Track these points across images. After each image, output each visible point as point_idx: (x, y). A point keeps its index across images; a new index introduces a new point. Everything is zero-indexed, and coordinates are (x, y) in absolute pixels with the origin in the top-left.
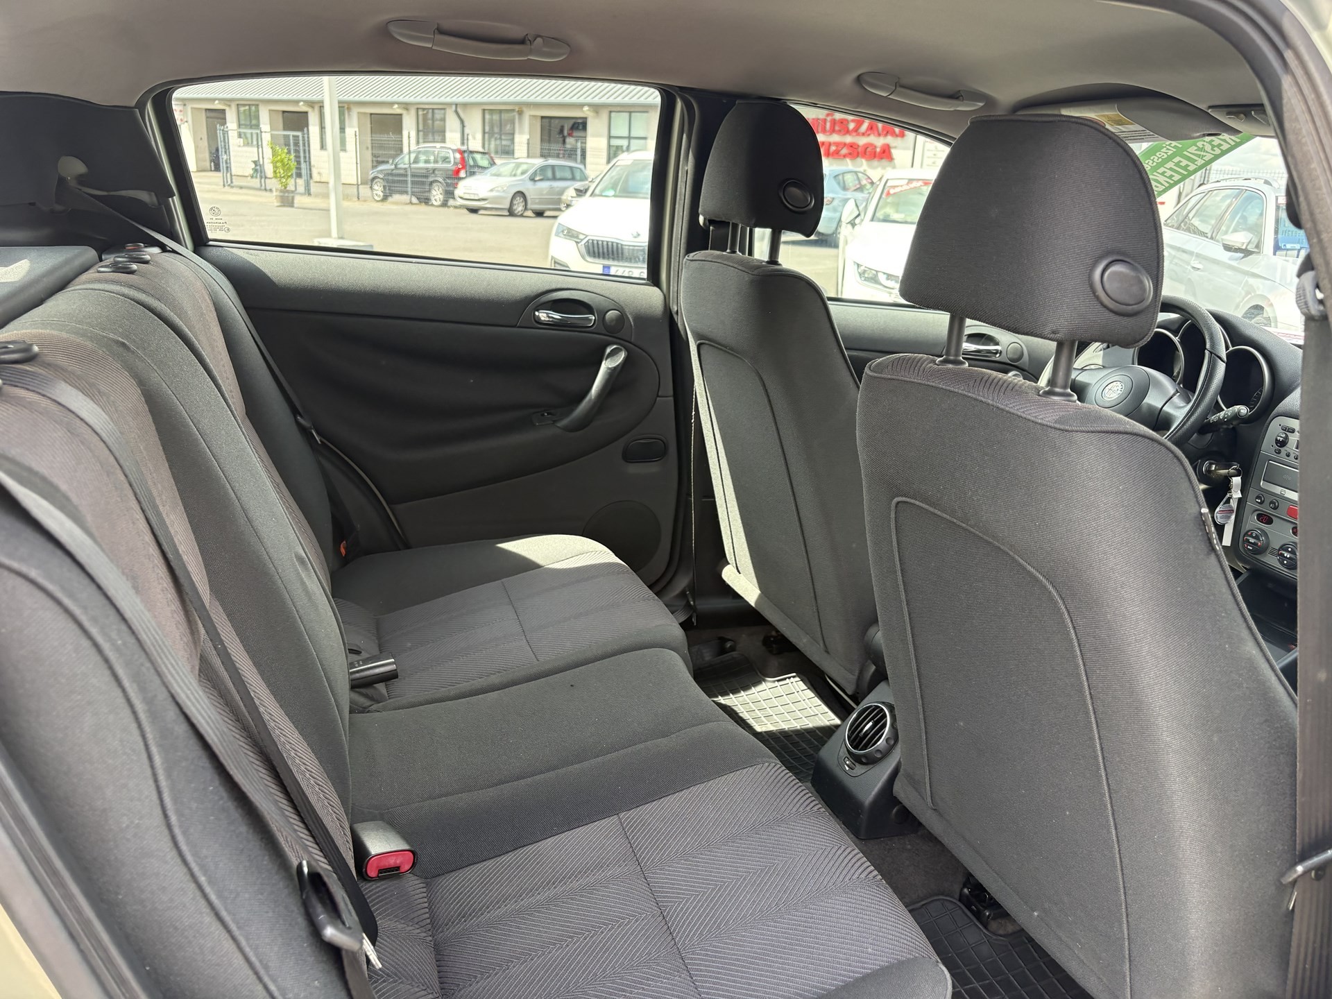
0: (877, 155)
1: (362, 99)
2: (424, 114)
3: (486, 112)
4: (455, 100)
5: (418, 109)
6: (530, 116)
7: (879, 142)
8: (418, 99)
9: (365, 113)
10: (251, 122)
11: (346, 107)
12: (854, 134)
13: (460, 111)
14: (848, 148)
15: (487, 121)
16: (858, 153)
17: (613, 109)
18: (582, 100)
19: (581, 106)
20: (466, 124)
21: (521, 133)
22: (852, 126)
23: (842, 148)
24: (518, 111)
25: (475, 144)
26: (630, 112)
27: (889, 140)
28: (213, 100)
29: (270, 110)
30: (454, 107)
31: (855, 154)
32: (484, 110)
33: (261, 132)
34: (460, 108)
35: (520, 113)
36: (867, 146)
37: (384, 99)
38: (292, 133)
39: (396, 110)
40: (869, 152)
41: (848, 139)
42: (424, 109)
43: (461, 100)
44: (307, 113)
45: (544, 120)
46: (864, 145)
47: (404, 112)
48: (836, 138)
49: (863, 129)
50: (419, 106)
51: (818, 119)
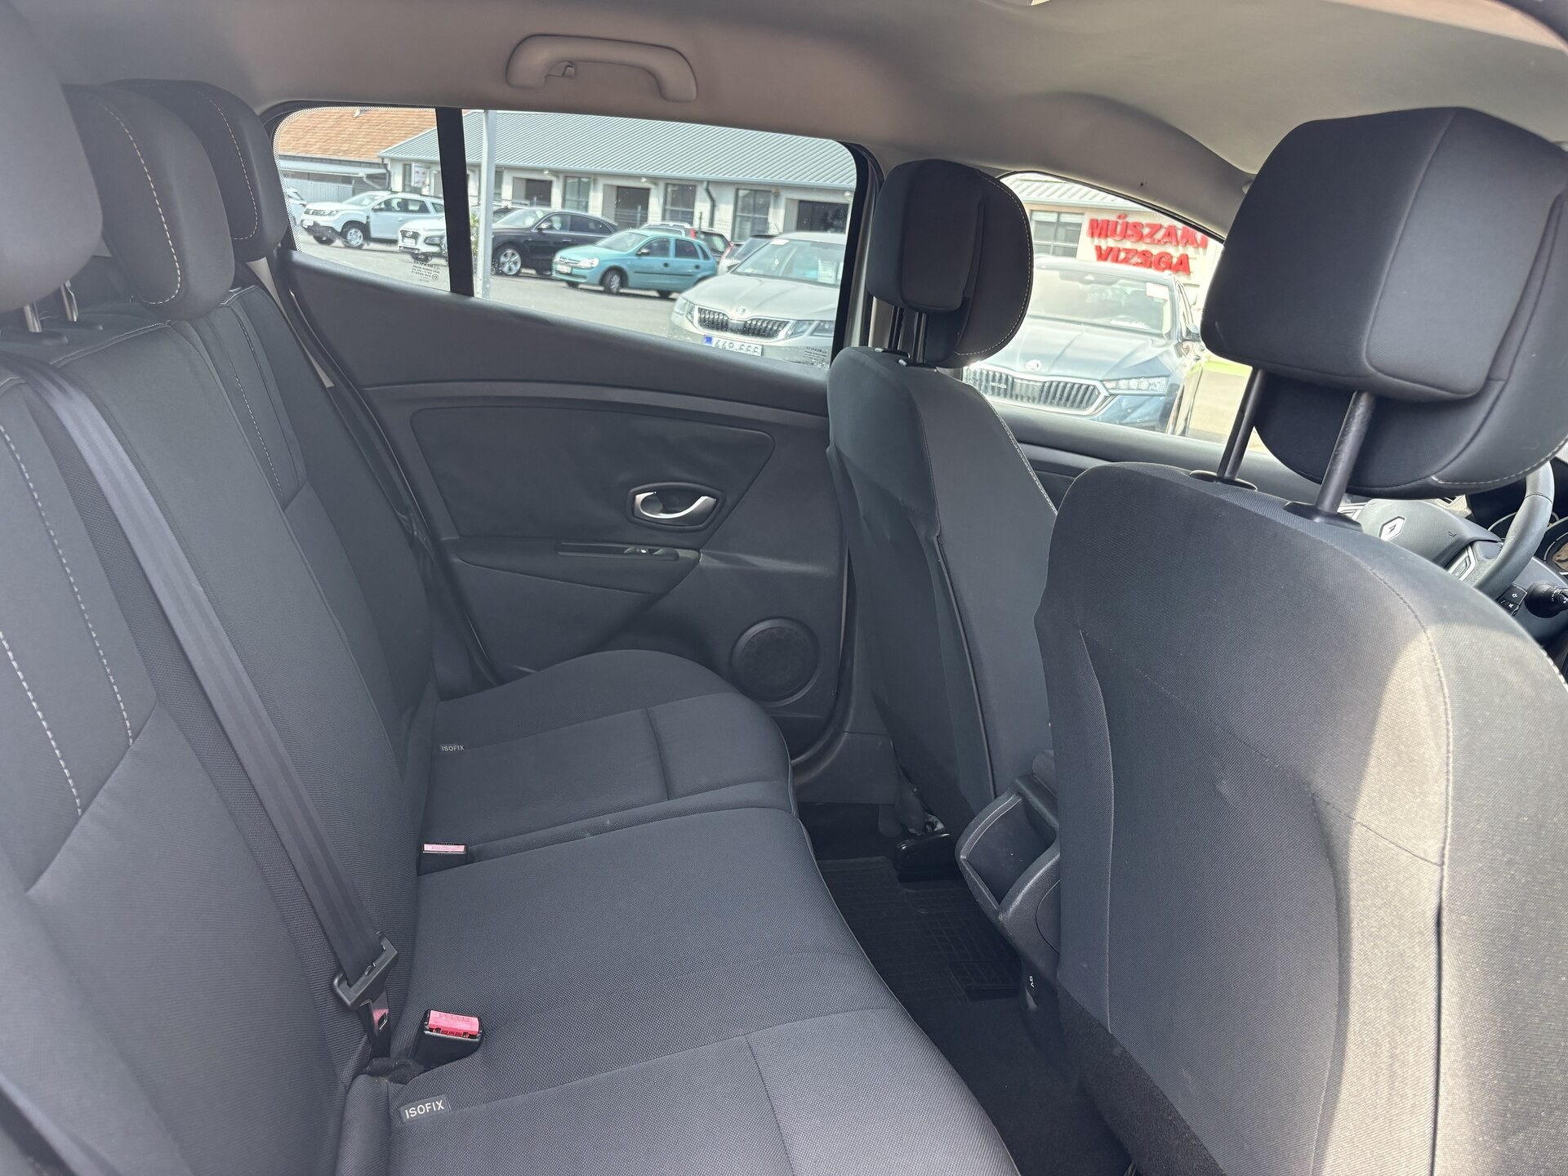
0: (1173, 266)
1: (610, 169)
2: (673, 191)
3: (740, 191)
4: (708, 176)
5: (667, 184)
6: (788, 199)
7: (1175, 252)
8: (668, 174)
9: (612, 186)
11: (592, 180)
12: (1148, 240)
13: (711, 188)
15: (739, 202)
16: (1151, 263)
19: (840, 191)
20: (717, 204)
21: (776, 217)
22: (1146, 231)
23: (1134, 256)
24: (775, 193)
25: (723, 227)
27: (1190, 251)
29: (514, 178)
30: (705, 183)
31: (1148, 264)
32: (738, 190)
34: (713, 186)
35: (777, 195)
36: (1161, 256)
37: (633, 171)
39: (643, 183)
40: (1164, 262)
41: (1142, 247)
42: (674, 185)
43: (714, 177)
44: (551, 182)
45: (802, 204)
46: (1159, 254)
47: (652, 186)
48: (1128, 244)
49: (1159, 235)
50: (668, 181)
51: (1108, 221)
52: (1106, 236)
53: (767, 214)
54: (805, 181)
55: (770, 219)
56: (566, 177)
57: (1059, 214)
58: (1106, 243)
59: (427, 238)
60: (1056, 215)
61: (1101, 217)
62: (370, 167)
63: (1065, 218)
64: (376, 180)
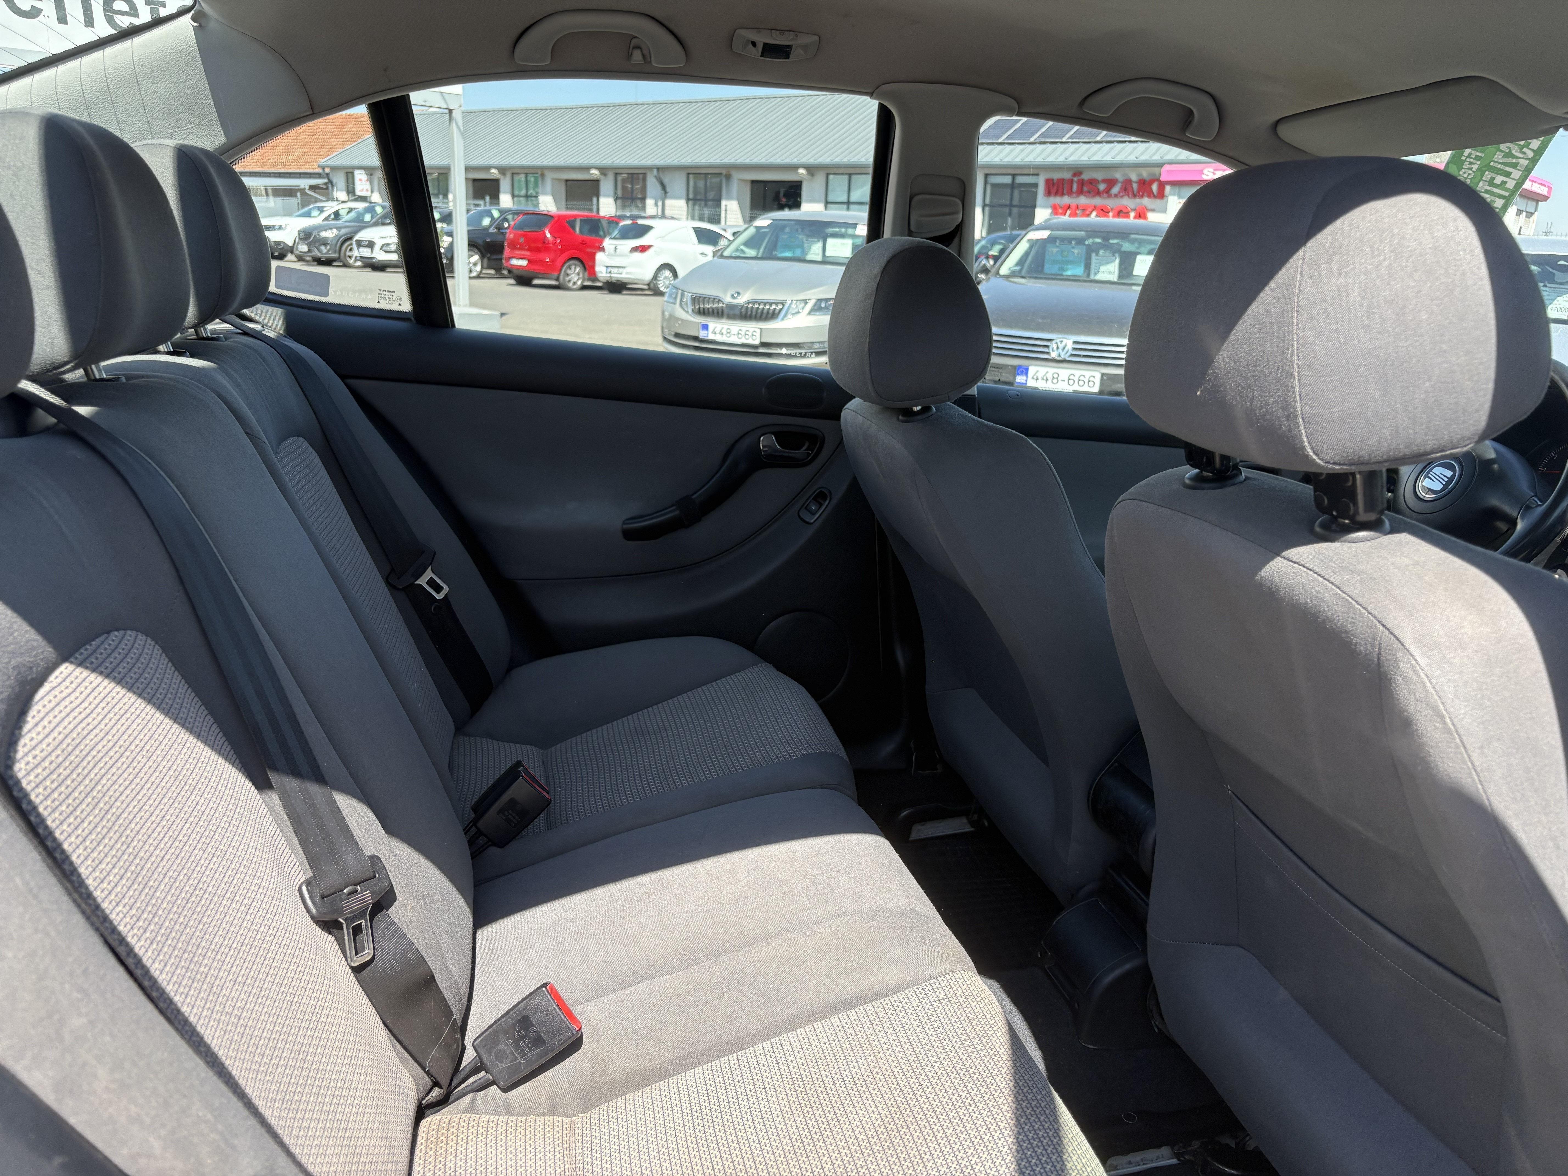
1: (556, 163)
2: (623, 181)
3: (691, 176)
4: (657, 163)
5: (616, 174)
6: (739, 181)
7: (1133, 205)
8: (617, 163)
9: (559, 180)
11: (540, 172)
12: (1105, 195)
13: (661, 175)
15: (691, 187)
17: (829, 171)
18: (795, 161)
19: (794, 168)
20: (668, 189)
21: (729, 198)
22: (1102, 187)
23: (1091, 213)
24: (726, 175)
26: (850, 175)
27: (1147, 202)
30: (655, 171)
32: (688, 174)
34: (663, 173)
35: (728, 177)
37: (581, 163)
39: (594, 175)
41: (1099, 202)
42: (623, 174)
43: (663, 163)
44: (498, 180)
45: (753, 185)
47: (602, 177)
49: (1115, 190)
50: (618, 171)
51: (1063, 180)
52: (1062, 194)
56: (513, 174)
57: (1014, 176)
58: (1062, 201)
59: (383, 245)
60: (1010, 177)
61: (1056, 176)
62: (310, 178)
63: (1020, 180)
64: (317, 191)
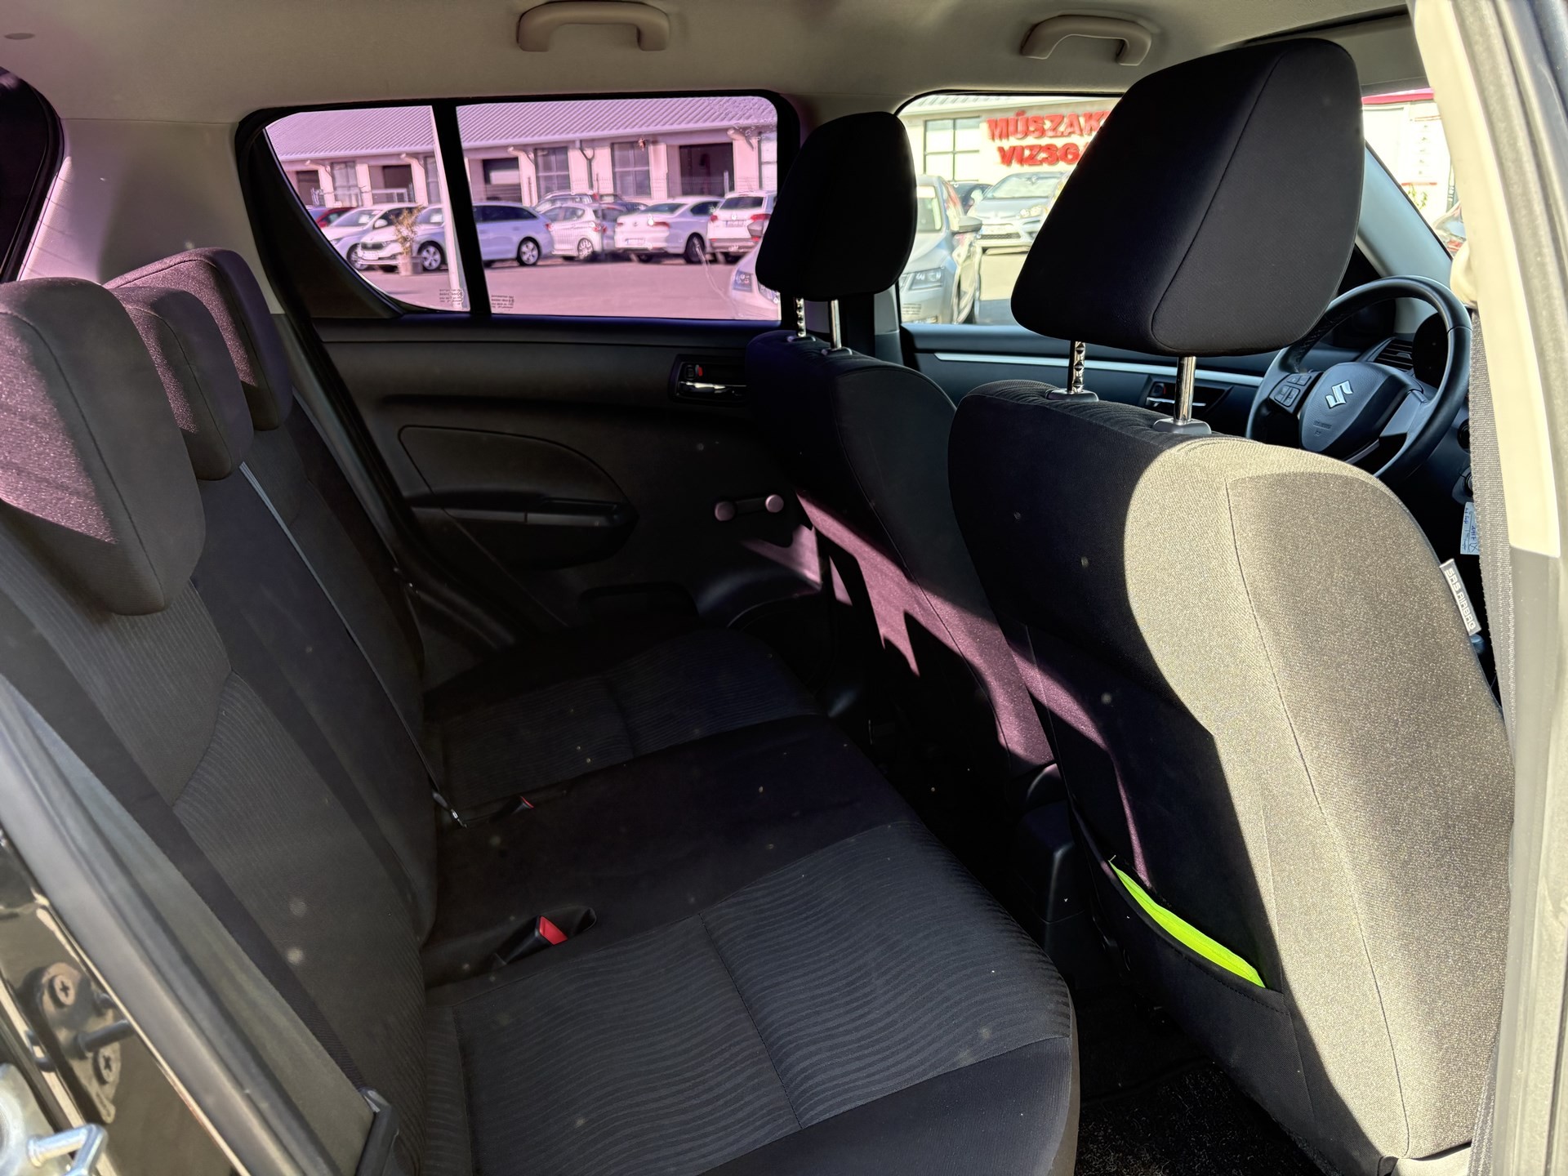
2: (543, 156)
3: (616, 146)
4: (579, 137)
5: (535, 150)
6: (667, 146)
8: (537, 139)
9: (476, 160)
10: (348, 181)
12: (1051, 133)
14: (1044, 151)
15: (617, 157)
16: (1058, 156)
18: (725, 123)
19: (726, 130)
20: (593, 162)
21: (657, 167)
22: (1048, 125)
23: (1037, 153)
25: (606, 186)
28: (303, 161)
29: (369, 165)
30: (578, 144)
31: (1054, 158)
32: (612, 146)
33: (361, 193)
34: (584, 144)
35: (655, 142)
36: (1067, 148)
38: (396, 191)
39: (512, 152)
40: (1070, 153)
41: (1044, 141)
42: (543, 149)
43: (586, 135)
44: (409, 165)
45: (682, 150)
46: (1066, 145)
47: (520, 154)
48: (1031, 140)
49: (1062, 128)
50: (537, 147)
51: (1007, 121)
52: (1007, 136)
53: (647, 163)
54: (684, 126)
55: (652, 168)
56: (426, 158)
57: (954, 120)
58: (1007, 144)
60: (951, 122)
61: (998, 116)
